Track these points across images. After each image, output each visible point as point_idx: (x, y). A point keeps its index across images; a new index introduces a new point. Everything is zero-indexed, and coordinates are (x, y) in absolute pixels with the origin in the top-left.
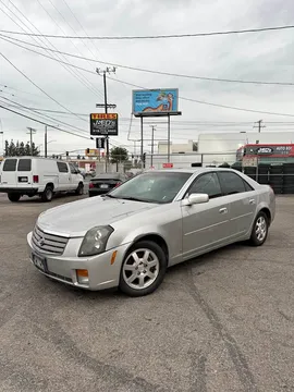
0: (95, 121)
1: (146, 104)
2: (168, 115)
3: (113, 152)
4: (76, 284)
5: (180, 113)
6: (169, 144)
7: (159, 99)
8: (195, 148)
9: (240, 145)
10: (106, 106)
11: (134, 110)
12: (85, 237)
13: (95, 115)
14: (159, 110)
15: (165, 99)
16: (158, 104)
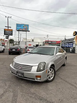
0: (6, 31)
1: (20, 28)
2: (26, 31)
3: (10, 40)
4: (36, 80)
5: (29, 31)
6: (26, 39)
7: (24, 27)
8: (33, 41)
9: (44, 41)
10: (8, 27)
11: (17, 29)
12: (38, 66)
13: (6, 29)
14: (24, 30)
15: (25, 27)
16: (23, 28)
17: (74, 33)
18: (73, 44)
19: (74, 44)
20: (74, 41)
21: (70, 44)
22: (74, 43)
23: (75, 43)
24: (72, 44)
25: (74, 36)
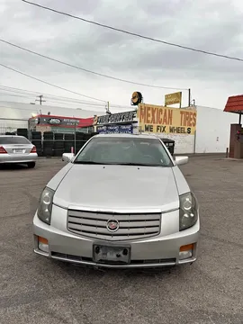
12: (180, 208)
17: (134, 98)
18: (132, 128)
19: (136, 127)
20: (135, 119)
21: (124, 127)
22: (134, 125)
23: (138, 124)
24: (129, 127)
25: (135, 104)
